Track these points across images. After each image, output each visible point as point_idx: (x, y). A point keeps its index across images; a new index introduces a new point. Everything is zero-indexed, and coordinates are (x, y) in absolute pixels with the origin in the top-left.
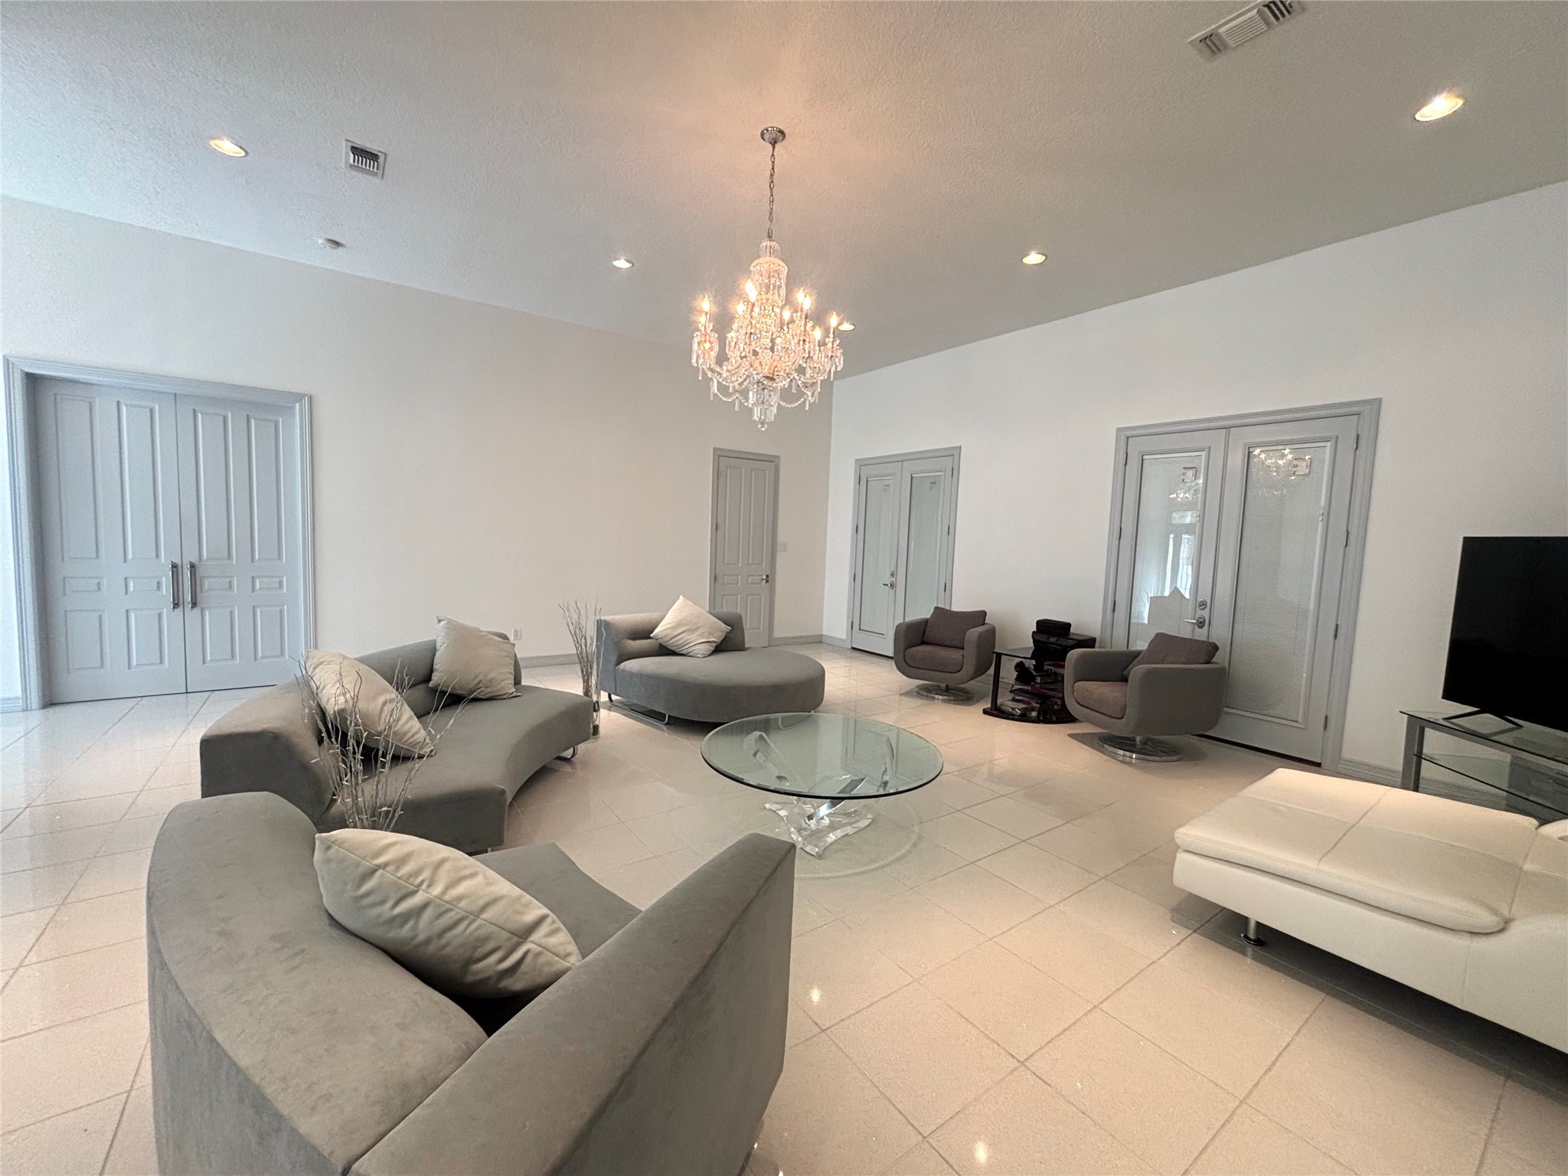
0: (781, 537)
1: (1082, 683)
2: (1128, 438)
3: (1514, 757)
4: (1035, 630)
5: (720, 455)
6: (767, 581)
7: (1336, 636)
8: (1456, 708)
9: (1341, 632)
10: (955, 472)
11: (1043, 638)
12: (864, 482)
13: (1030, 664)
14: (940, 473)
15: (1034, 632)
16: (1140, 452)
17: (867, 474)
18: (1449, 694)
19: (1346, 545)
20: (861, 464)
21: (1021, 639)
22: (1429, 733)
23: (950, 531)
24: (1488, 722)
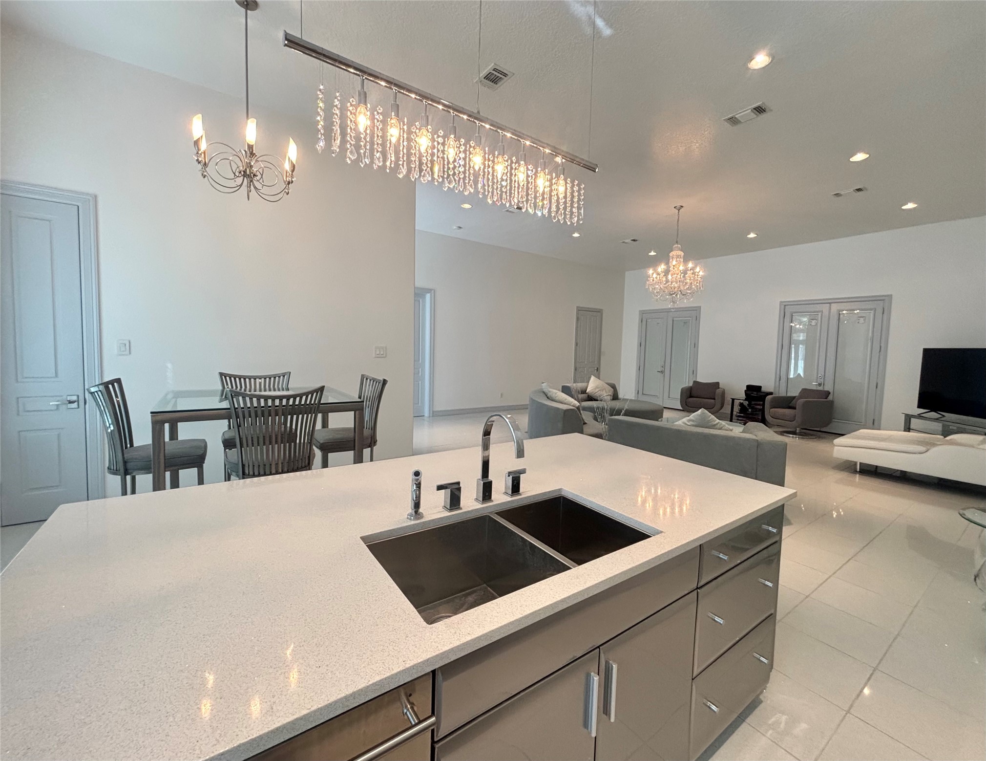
0: (602, 350)
1: (773, 409)
2: (785, 306)
3: (943, 426)
4: (746, 389)
5: (579, 309)
6: (597, 371)
7: (877, 387)
8: (922, 411)
9: (879, 386)
10: (697, 319)
11: (748, 392)
12: (644, 322)
13: (746, 403)
14: (689, 318)
15: (745, 390)
16: (791, 312)
17: (646, 318)
18: (919, 407)
19: (880, 351)
20: (642, 313)
21: (740, 394)
22: (913, 420)
23: (696, 345)
24: (933, 415)
